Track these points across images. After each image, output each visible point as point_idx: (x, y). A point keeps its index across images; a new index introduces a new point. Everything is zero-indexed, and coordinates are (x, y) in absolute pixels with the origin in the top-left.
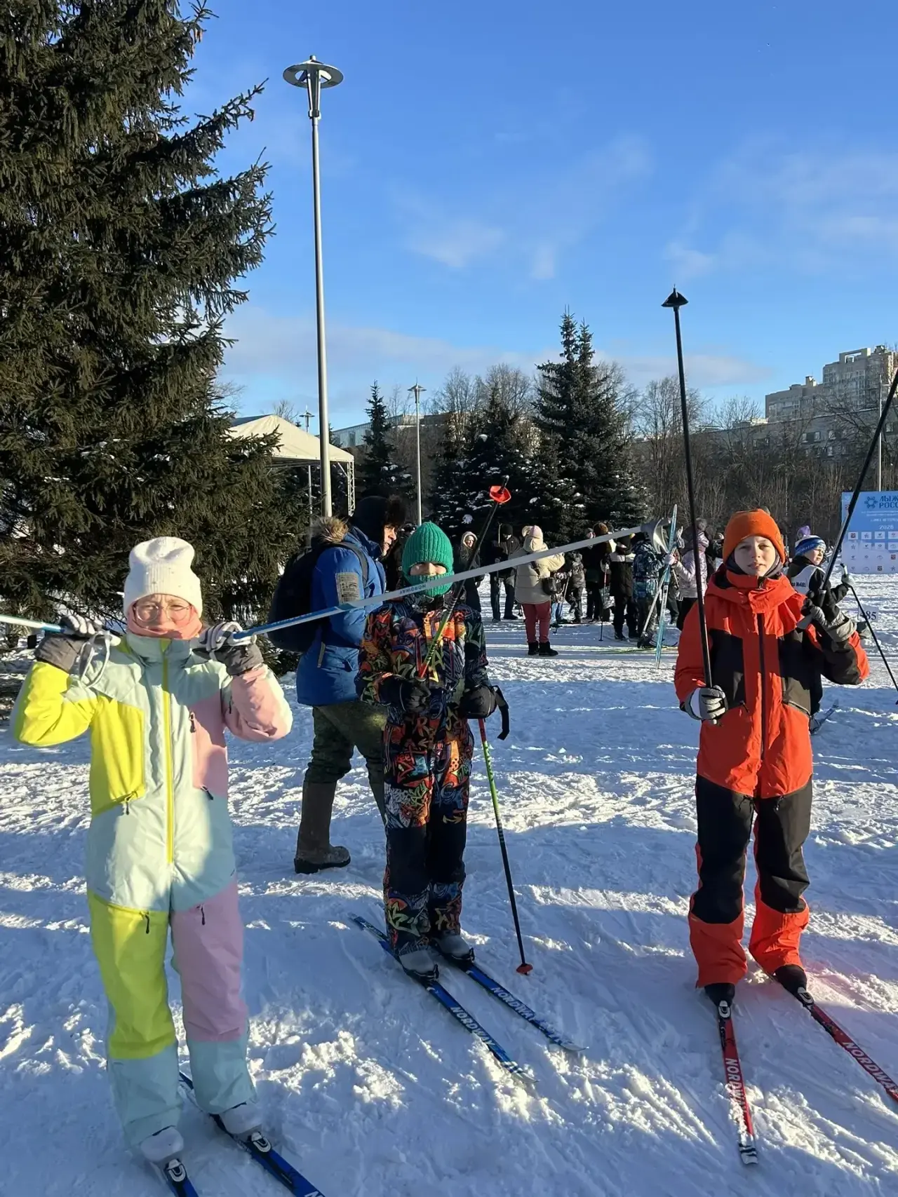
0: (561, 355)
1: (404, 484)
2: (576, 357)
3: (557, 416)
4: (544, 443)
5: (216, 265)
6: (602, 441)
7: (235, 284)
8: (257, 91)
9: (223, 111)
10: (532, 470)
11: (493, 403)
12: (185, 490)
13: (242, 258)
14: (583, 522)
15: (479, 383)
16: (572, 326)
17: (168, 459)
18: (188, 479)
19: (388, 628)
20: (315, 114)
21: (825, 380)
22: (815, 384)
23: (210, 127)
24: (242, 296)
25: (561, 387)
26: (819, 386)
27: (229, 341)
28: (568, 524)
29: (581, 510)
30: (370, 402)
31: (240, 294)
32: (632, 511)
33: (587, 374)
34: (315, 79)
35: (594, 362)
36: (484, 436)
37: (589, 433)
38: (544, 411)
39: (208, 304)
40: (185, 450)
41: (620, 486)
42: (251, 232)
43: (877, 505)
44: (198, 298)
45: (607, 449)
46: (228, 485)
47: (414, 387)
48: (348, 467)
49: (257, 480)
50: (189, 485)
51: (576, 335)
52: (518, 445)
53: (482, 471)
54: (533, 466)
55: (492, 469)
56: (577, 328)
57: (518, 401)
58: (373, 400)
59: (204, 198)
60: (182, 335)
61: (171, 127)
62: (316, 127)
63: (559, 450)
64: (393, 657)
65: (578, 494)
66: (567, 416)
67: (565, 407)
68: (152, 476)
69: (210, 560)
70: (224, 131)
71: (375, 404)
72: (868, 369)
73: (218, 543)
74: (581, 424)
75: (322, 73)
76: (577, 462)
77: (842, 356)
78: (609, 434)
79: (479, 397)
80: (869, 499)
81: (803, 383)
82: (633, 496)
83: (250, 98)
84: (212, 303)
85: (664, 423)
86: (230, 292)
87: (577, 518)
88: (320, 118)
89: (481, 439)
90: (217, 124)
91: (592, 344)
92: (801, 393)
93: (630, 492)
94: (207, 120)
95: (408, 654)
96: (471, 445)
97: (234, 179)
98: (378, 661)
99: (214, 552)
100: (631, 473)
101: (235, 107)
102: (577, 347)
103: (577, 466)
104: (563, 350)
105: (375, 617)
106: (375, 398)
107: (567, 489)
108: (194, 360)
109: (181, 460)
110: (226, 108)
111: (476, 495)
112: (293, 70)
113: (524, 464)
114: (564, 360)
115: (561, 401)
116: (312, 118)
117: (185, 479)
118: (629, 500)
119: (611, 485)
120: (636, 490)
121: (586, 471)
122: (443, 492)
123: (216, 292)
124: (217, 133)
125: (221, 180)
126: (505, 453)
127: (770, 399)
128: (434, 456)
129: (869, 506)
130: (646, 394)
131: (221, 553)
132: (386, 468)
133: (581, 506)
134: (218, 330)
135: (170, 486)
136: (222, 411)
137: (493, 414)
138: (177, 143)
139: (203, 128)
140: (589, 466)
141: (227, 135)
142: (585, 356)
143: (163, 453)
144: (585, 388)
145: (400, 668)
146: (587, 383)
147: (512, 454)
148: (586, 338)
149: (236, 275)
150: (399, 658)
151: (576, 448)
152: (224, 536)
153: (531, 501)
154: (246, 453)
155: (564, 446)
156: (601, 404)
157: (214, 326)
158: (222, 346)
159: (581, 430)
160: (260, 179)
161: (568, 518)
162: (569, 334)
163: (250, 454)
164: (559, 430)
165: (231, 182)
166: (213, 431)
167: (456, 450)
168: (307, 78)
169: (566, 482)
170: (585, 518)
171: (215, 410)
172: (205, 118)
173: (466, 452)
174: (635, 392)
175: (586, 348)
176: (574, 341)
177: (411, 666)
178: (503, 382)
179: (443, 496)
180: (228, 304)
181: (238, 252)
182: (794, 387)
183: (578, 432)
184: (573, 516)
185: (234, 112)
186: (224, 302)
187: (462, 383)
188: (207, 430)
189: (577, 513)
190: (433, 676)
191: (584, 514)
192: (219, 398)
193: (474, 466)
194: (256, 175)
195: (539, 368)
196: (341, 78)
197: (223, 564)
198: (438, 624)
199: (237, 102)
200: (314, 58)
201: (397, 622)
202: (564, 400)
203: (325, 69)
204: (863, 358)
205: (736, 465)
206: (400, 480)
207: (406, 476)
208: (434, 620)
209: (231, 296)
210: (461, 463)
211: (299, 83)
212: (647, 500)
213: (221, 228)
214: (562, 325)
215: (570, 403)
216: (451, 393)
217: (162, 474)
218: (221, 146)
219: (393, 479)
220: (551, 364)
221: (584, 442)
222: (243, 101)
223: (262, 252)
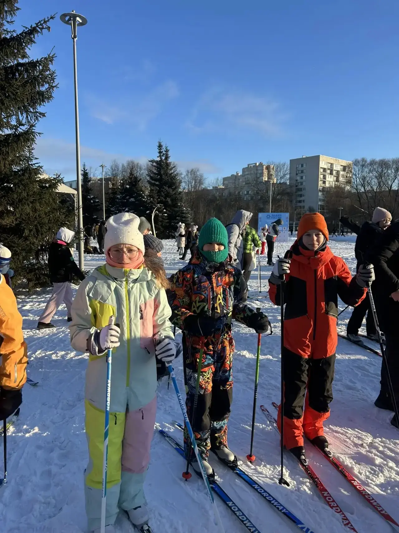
0: (158, 157)
1: (96, 204)
2: (163, 158)
3: (156, 180)
4: (151, 190)
5: (31, 98)
6: (173, 190)
7: (40, 109)
8: (52, 18)
9: (35, 25)
10: (147, 200)
11: (131, 174)
12: (20, 201)
13: (43, 97)
14: (167, 221)
15: (123, 166)
16: (162, 146)
17: (12, 186)
18: (22, 195)
19: (191, 280)
20: (75, 37)
21: (243, 173)
22: (239, 175)
23: (29, 33)
24: (43, 115)
25: (157, 169)
26: (241, 175)
27: (39, 133)
28: (161, 222)
29: (166, 216)
30: (82, 171)
31: (43, 113)
32: (185, 217)
33: (168, 165)
34: (75, 20)
35: (170, 160)
36: (128, 186)
37: (169, 187)
38: (151, 178)
39: (27, 117)
40: (20, 181)
41: (180, 208)
42: (47, 86)
43: (271, 218)
44: (22, 114)
45: (175, 194)
46: (40, 199)
47: (102, 165)
48: (75, 195)
49: (52, 198)
50: (22, 199)
51: (163, 150)
52: (142, 191)
53: (128, 200)
54: (148, 199)
55: (132, 199)
56: (164, 147)
57: (138, 174)
58: (83, 170)
59: (25, 67)
60: (16, 129)
61: (8, 34)
62: (75, 43)
63: (157, 193)
64: (193, 298)
65: (165, 210)
66: (160, 180)
67: (159, 176)
68: (4, 193)
69: (32, 233)
70: (36, 35)
71: (84, 172)
72: (257, 170)
73: (36, 226)
74: (165, 184)
75: (78, 19)
76: (164, 198)
77: (248, 165)
78: (176, 188)
79: (123, 172)
80: (268, 215)
81: (235, 174)
82: (185, 212)
83: (48, 21)
84: (29, 117)
85: (191, 186)
86: (37, 112)
87: (164, 219)
88: (77, 39)
89: (127, 188)
90: (33, 31)
91: (170, 154)
92: (235, 178)
93: (184, 210)
94: (28, 29)
95: (203, 297)
96: (122, 189)
97: (39, 60)
98: (184, 300)
99: (34, 230)
100: (184, 203)
101: (41, 25)
102: (164, 154)
103: (164, 200)
104: (159, 155)
105: (183, 274)
106: (84, 170)
107: (161, 208)
108: (22, 141)
109: (19, 187)
110: (37, 24)
111: (126, 209)
112: (65, 15)
113: (144, 198)
114: (159, 159)
115: (158, 174)
116: (73, 39)
117: (20, 196)
118: (184, 213)
119: (177, 207)
120: (186, 210)
121: (168, 201)
122: (111, 207)
123: (31, 112)
124: (32, 36)
125: (33, 60)
126: (137, 193)
127: (225, 179)
128: (108, 193)
129: (267, 218)
130: (185, 174)
131: (37, 231)
132: (89, 197)
133: (166, 215)
134: (34, 128)
135: (13, 198)
136: (37, 165)
137: (131, 178)
138: (12, 39)
139: (25, 33)
140: (169, 200)
141: (37, 37)
142: (167, 158)
143: (9, 183)
144: (167, 170)
145: (198, 304)
146: (167, 168)
147: (139, 193)
148: (167, 151)
149: (40, 104)
150: (198, 299)
151: (164, 193)
152: (38, 223)
153: (147, 212)
154: (47, 185)
155: (159, 192)
156: (172, 177)
157: (32, 126)
158: (36, 135)
159: (166, 186)
160: (51, 61)
161: (161, 219)
162: (160, 149)
163: (49, 185)
164: (157, 185)
165: (37, 61)
166: (33, 174)
167: (117, 191)
168: (71, 20)
169: (160, 205)
170: (167, 219)
171: (34, 164)
172: (26, 28)
173: (120, 192)
174: (181, 173)
175: (167, 155)
176: (162, 152)
177: (205, 304)
178: (132, 167)
179: (112, 209)
180: (37, 118)
181: (41, 94)
182: (232, 175)
183: (164, 187)
184: (163, 218)
185: (40, 26)
186: (34, 116)
187: (117, 166)
188: (30, 174)
189: (164, 217)
190: (217, 309)
191: (167, 218)
192: (36, 159)
193: (124, 198)
194: (49, 59)
195: (149, 161)
196: (86, 22)
197: (38, 235)
198: (219, 278)
199: (42, 22)
200: (74, 11)
201: (197, 277)
202: (159, 174)
203: (80, 17)
204: (255, 166)
205: (218, 202)
206: (94, 202)
207: (97, 200)
208: (218, 276)
209: (38, 114)
210: (119, 196)
211: (67, 22)
212: (190, 213)
213: (34, 81)
214: (158, 145)
215: (161, 176)
216: (112, 170)
217: (9, 193)
218: (35, 43)
219: (92, 201)
220: (154, 160)
221: (167, 191)
222: (45, 22)
223: (53, 95)
